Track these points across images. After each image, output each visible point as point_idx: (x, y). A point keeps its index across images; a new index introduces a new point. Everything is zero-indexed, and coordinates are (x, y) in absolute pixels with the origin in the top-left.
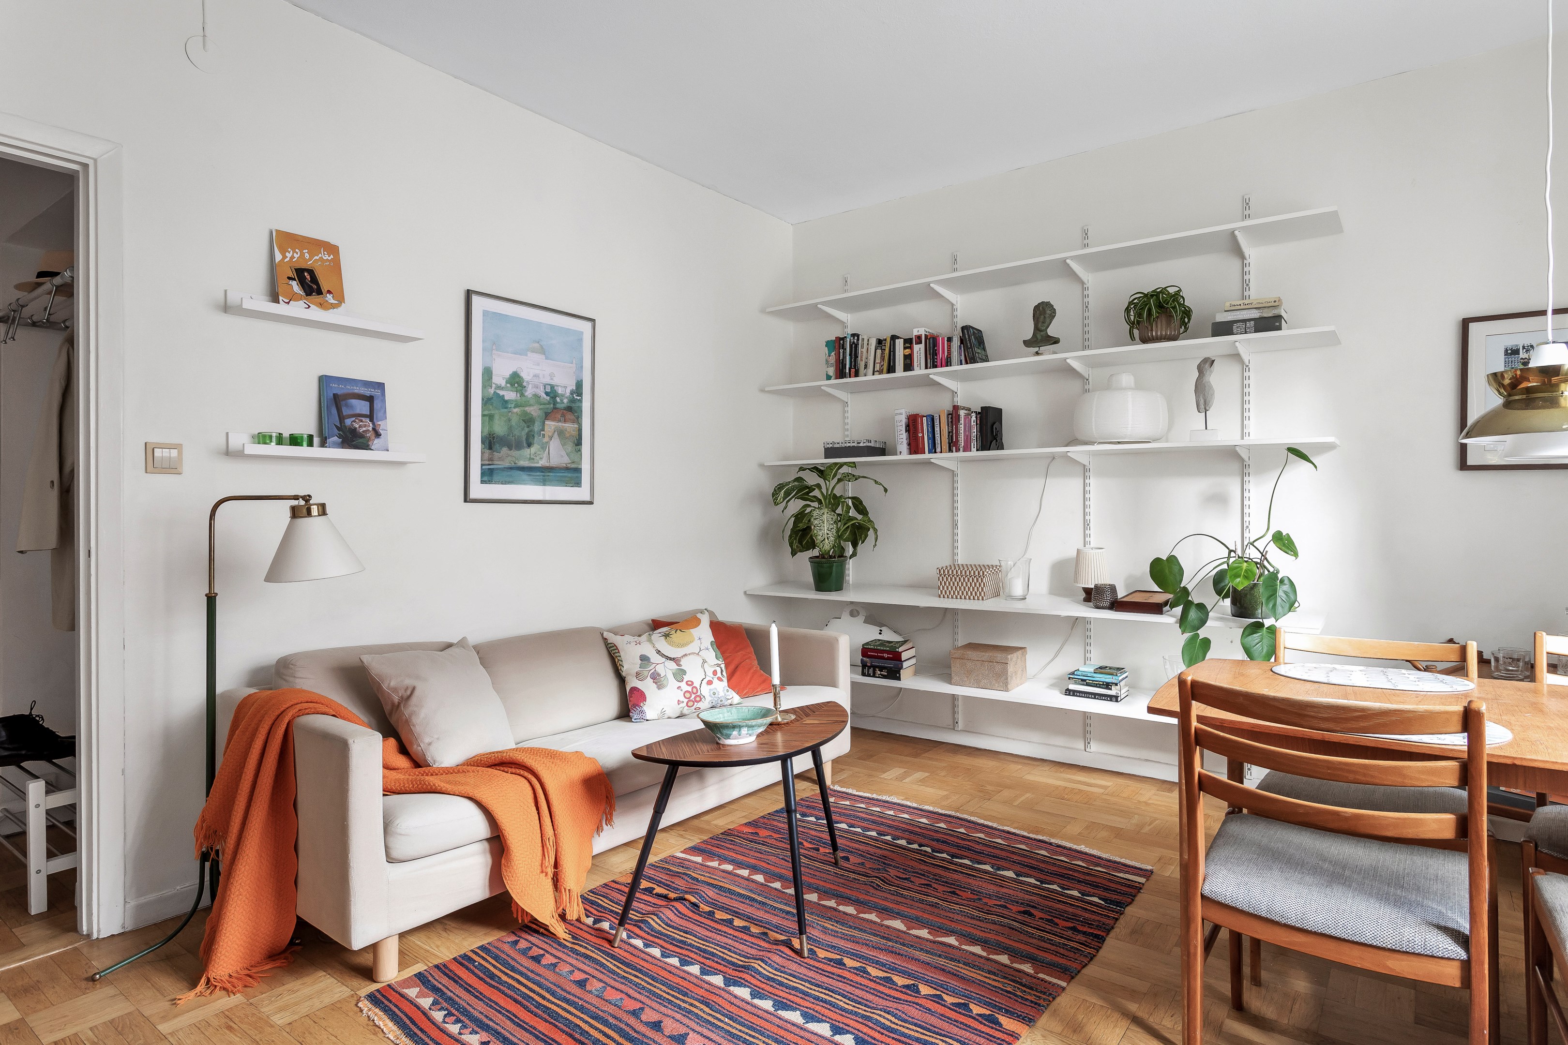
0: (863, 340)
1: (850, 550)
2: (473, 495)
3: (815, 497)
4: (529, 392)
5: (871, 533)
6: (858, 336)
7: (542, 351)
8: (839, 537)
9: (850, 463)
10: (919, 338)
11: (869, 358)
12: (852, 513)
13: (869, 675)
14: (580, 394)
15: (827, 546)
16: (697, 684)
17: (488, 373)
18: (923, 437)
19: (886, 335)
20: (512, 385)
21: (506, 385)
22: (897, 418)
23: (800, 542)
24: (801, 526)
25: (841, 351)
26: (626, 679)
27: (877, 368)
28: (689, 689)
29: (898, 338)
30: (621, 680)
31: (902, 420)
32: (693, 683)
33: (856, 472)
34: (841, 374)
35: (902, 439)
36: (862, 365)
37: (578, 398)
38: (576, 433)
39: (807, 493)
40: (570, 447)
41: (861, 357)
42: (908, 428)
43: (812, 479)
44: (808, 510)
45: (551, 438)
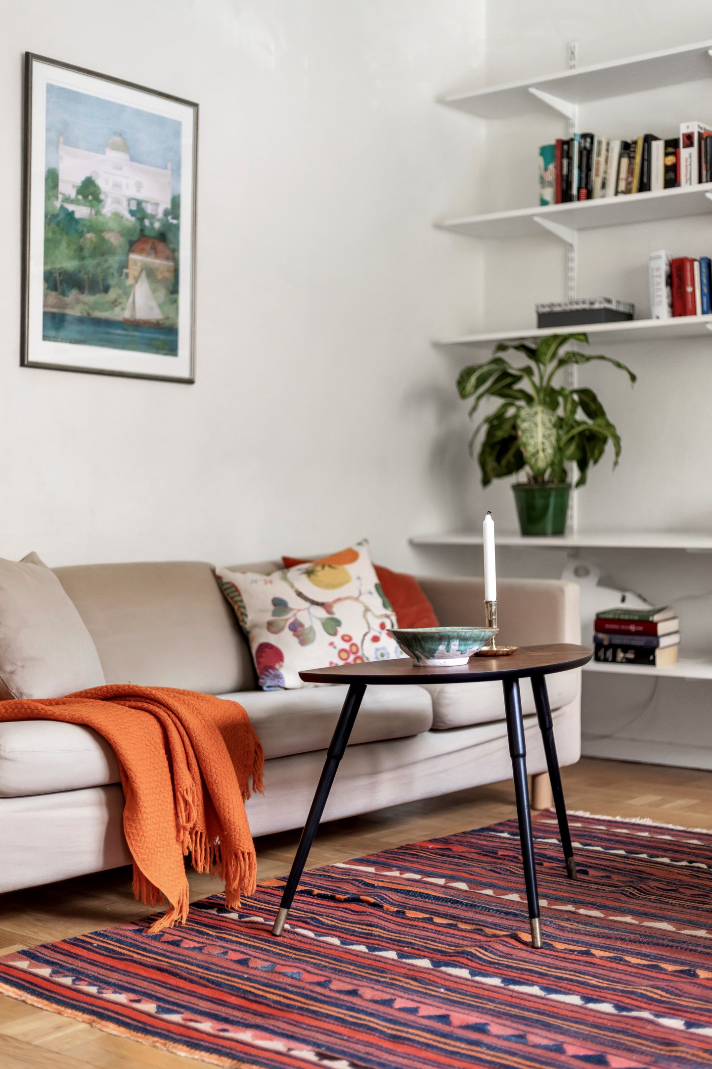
0: (600, 143)
1: (574, 474)
2: (32, 357)
3: (522, 391)
4: (108, 209)
5: (610, 447)
6: (592, 137)
7: (125, 147)
8: (559, 450)
9: (579, 334)
10: (689, 138)
11: (609, 171)
12: (580, 415)
13: (606, 660)
14: (177, 217)
15: (542, 460)
16: (357, 640)
17: (52, 179)
18: (694, 293)
19: (636, 134)
20: (85, 197)
21: (76, 196)
22: (654, 264)
23: (498, 460)
24: (500, 434)
25: (565, 162)
26: (251, 636)
27: (622, 186)
28: (346, 646)
29: (656, 139)
30: (243, 636)
31: (661, 269)
32: (350, 639)
33: (587, 351)
34: (564, 196)
35: (662, 294)
36: (597, 182)
37: (175, 222)
38: (169, 275)
39: (509, 386)
40: (162, 293)
41: (597, 170)
42: (671, 280)
43: (516, 361)
44: (511, 411)
45: (137, 279)
